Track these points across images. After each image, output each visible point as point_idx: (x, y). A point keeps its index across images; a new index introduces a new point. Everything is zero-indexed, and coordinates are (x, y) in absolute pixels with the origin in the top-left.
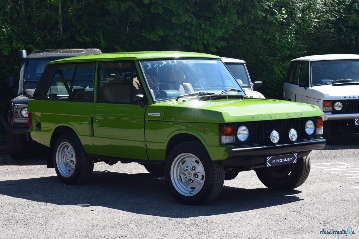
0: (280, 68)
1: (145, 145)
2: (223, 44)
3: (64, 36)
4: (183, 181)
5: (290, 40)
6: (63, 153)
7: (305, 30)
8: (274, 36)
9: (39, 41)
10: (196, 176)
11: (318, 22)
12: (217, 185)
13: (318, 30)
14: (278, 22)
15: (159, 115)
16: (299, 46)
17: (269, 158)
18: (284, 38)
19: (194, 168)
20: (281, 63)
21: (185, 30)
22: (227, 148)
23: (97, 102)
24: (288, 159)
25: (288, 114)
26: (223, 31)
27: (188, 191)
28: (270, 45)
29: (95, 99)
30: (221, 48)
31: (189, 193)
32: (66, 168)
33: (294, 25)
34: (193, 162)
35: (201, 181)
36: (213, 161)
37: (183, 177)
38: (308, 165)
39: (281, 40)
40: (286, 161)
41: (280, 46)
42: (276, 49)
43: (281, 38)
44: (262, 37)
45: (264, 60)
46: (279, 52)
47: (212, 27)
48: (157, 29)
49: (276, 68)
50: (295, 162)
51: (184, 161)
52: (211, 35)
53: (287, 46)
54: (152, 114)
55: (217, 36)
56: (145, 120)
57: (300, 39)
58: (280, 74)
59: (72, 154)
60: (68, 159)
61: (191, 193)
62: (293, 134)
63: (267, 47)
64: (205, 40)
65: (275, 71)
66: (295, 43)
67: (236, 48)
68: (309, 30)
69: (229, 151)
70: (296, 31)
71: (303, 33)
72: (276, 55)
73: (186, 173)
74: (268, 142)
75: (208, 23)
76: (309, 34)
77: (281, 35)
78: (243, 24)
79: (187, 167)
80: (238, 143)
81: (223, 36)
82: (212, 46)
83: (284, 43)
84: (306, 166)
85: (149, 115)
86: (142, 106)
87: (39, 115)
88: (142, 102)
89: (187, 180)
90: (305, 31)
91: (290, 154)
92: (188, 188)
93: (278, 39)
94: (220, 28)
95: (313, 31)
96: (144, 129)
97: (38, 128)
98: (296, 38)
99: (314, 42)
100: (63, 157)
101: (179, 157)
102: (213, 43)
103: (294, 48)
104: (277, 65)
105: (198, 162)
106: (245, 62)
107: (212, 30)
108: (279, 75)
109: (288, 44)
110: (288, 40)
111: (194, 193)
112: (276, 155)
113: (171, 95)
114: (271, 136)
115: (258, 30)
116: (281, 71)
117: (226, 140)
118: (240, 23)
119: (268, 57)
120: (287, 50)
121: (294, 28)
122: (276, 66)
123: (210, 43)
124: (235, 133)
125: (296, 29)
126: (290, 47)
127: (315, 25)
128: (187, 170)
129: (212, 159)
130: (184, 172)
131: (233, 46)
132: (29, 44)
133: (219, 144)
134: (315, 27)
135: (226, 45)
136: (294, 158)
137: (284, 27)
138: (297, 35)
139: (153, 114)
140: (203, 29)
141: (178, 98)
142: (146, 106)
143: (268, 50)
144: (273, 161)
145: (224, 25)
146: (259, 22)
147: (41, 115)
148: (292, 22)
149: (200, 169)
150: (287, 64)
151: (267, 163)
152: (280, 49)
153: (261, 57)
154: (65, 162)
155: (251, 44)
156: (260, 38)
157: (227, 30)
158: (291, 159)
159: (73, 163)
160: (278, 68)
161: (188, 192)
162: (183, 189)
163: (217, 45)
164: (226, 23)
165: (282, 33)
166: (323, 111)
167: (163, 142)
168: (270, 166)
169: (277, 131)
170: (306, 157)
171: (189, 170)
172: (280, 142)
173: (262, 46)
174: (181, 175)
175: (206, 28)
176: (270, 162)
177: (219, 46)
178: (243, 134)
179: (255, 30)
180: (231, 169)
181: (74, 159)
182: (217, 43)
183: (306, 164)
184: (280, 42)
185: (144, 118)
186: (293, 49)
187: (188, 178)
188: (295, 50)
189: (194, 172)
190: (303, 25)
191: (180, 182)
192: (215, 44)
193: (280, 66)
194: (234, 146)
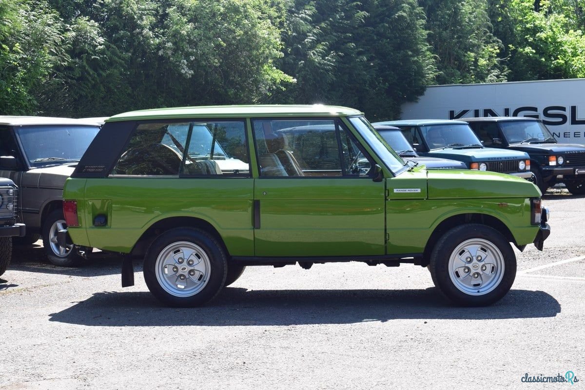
1: (386, 233)
4: (463, 277)
10: (484, 269)
15: (417, 191)
19: (479, 258)
29: (255, 174)
32: (174, 283)
34: (477, 250)
35: (491, 274)
37: (462, 272)
54: (402, 191)
56: (387, 200)
59: (192, 261)
60: (184, 269)
61: (479, 292)
73: (471, 266)
85: (395, 192)
86: (377, 181)
89: (471, 274)
92: (470, 285)
96: (383, 214)
97: (101, 224)
100: (165, 267)
105: (484, 250)
111: (485, 290)
128: (469, 262)
130: (467, 265)
133: (531, 224)
139: (406, 191)
142: (384, 179)
154: (169, 275)
159: (192, 273)
161: (474, 291)
162: (463, 287)
167: (426, 227)
171: (475, 261)
174: (459, 268)
185: (385, 197)
189: (483, 263)
191: (457, 279)
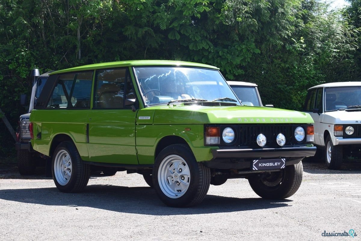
0: (299, 98)
1: (136, 149)
2: (240, 71)
3: (82, 60)
4: (170, 184)
5: (308, 69)
6: (61, 162)
7: (325, 59)
8: (293, 65)
9: (57, 66)
10: (183, 178)
11: (337, 52)
12: (203, 187)
13: (337, 60)
14: (297, 51)
15: (149, 118)
16: (318, 75)
17: (255, 162)
18: (303, 67)
19: (180, 171)
20: (299, 92)
21: (203, 57)
22: (211, 149)
23: (93, 109)
24: (276, 164)
25: (276, 118)
26: (241, 59)
27: (175, 193)
28: (288, 74)
29: (92, 106)
30: (238, 75)
31: (176, 195)
32: (63, 176)
33: (312, 54)
34: (180, 164)
35: (187, 183)
36: (199, 162)
37: (171, 180)
38: (300, 174)
39: (299, 69)
40: (273, 165)
41: (299, 76)
42: (294, 78)
43: (300, 68)
44: (281, 66)
45: (281, 89)
46: (298, 81)
47: (229, 54)
48: (174, 56)
49: (295, 97)
50: (283, 168)
51: (171, 163)
52: (228, 63)
53: (306, 75)
54: (142, 118)
55: (235, 63)
56: (136, 124)
57: (319, 69)
58: (299, 104)
59: (70, 162)
60: (65, 167)
61: (177, 196)
62: (281, 138)
63: (285, 76)
64: (222, 67)
65: (293, 100)
66: (314, 72)
67: (253, 77)
68: (328, 60)
69: (213, 152)
70: (315, 60)
71: (322, 63)
72: (294, 84)
73: (173, 175)
74: (255, 145)
75: (226, 50)
76: (329, 64)
77: (300, 64)
78: (261, 53)
79: (174, 169)
80: (223, 144)
81: (240, 64)
82: (229, 73)
83: (302, 72)
84: (298, 174)
85: (139, 119)
86: (134, 111)
87: (40, 124)
88: (133, 107)
89: (174, 182)
90: (325, 61)
91: (278, 159)
92: (174, 190)
93: (297, 68)
94: (238, 56)
95: (332, 60)
96: (134, 133)
97: (39, 137)
98: (315, 67)
99: (333, 72)
100: (61, 166)
101: (167, 158)
102: (230, 71)
103: (313, 78)
104: (296, 94)
105: (184, 165)
106: (257, 86)
107: (229, 57)
108: (297, 105)
109: (307, 73)
110: (306, 69)
111: (180, 195)
112: (263, 158)
113: (163, 101)
114: (257, 139)
115: (276, 59)
116: (299, 101)
117: (211, 140)
118: (258, 51)
119: (286, 86)
120: (306, 79)
121: (313, 57)
122: (294, 96)
123: (228, 71)
124: (220, 134)
125: (315, 59)
126: (308, 76)
127: (334, 55)
128: (174, 172)
129: (197, 160)
130: (171, 175)
131: (251, 75)
132: (46, 68)
133: (205, 145)
134: (335, 57)
135: (244, 73)
136: (282, 163)
137: (303, 56)
138: (316, 64)
139: (144, 118)
140: (220, 57)
141: (169, 103)
142: (137, 110)
143: (286, 79)
144: (260, 165)
145: (242, 53)
146: (278, 51)
147: (42, 124)
148: (311, 52)
149: (186, 171)
150: (305, 93)
151: (254, 166)
152: (298, 78)
153: (279, 86)
154: (63, 171)
155: (270, 73)
156: (278, 67)
157: (245, 58)
158: (279, 164)
159: (69, 171)
160: (296, 98)
161: (174, 195)
162: (169, 191)
163: (234, 73)
164: (244, 51)
165: (301, 62)
166: (334, 136)
167: (153, 145)
168: (257, 169)
169: (265, 134)
170: (297, 164)
171: (176, 172)
172: (267, 145)
173: (280, 75)
174: (169, 178)
175: (223, 55)
176: (257, 165)
177: (237, 74)
178: (228, 135)
179: (274, 59)
180: (218, 173)
181: (71, 167)
182: (234, 70)
183: (298, 172)
184: (298, 71)
185: (135, 123)
186: (311, 78)
187: (175, 180)
188: (314, 80)
189: (181, 174)
190: (322, 54)
191: (167, 185)
192: (232, 72)
193: (298, 96)
194: (219, 147)
